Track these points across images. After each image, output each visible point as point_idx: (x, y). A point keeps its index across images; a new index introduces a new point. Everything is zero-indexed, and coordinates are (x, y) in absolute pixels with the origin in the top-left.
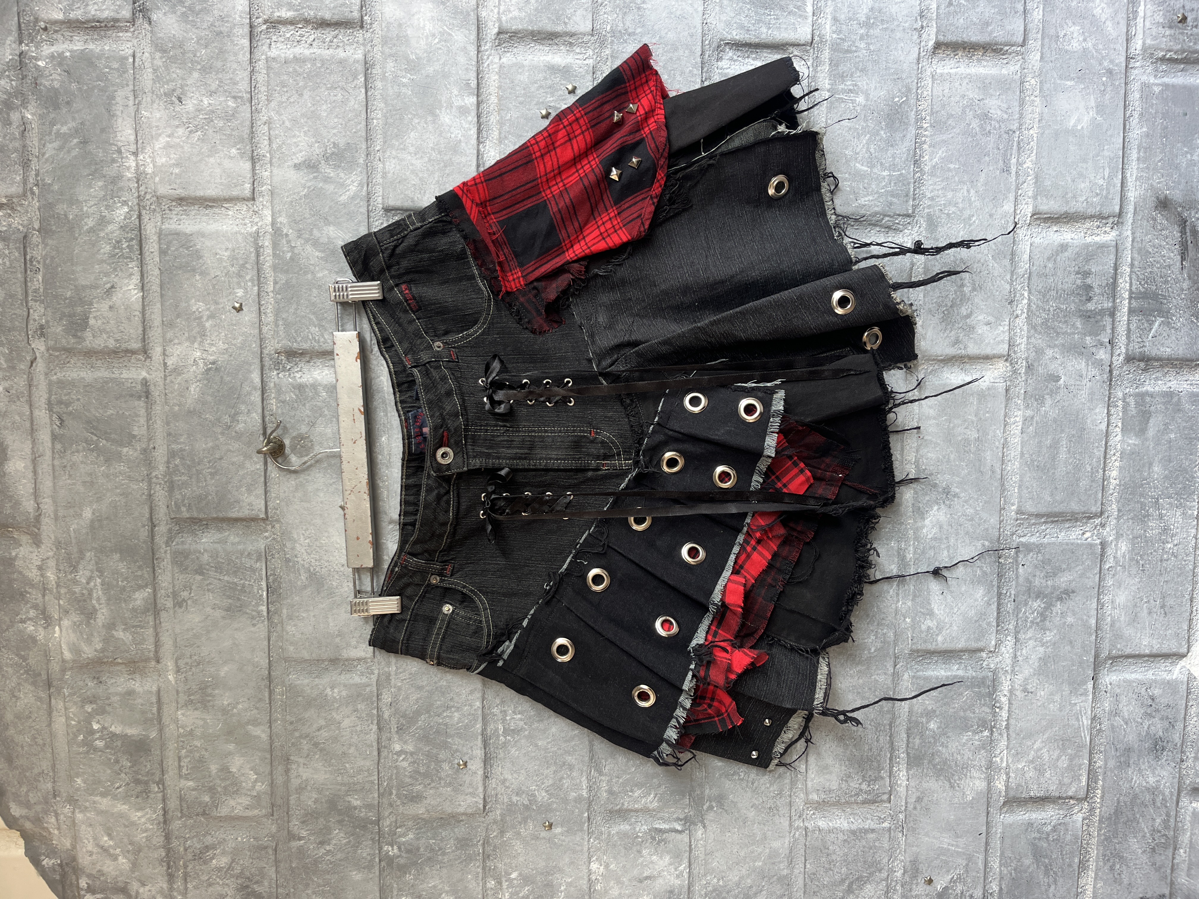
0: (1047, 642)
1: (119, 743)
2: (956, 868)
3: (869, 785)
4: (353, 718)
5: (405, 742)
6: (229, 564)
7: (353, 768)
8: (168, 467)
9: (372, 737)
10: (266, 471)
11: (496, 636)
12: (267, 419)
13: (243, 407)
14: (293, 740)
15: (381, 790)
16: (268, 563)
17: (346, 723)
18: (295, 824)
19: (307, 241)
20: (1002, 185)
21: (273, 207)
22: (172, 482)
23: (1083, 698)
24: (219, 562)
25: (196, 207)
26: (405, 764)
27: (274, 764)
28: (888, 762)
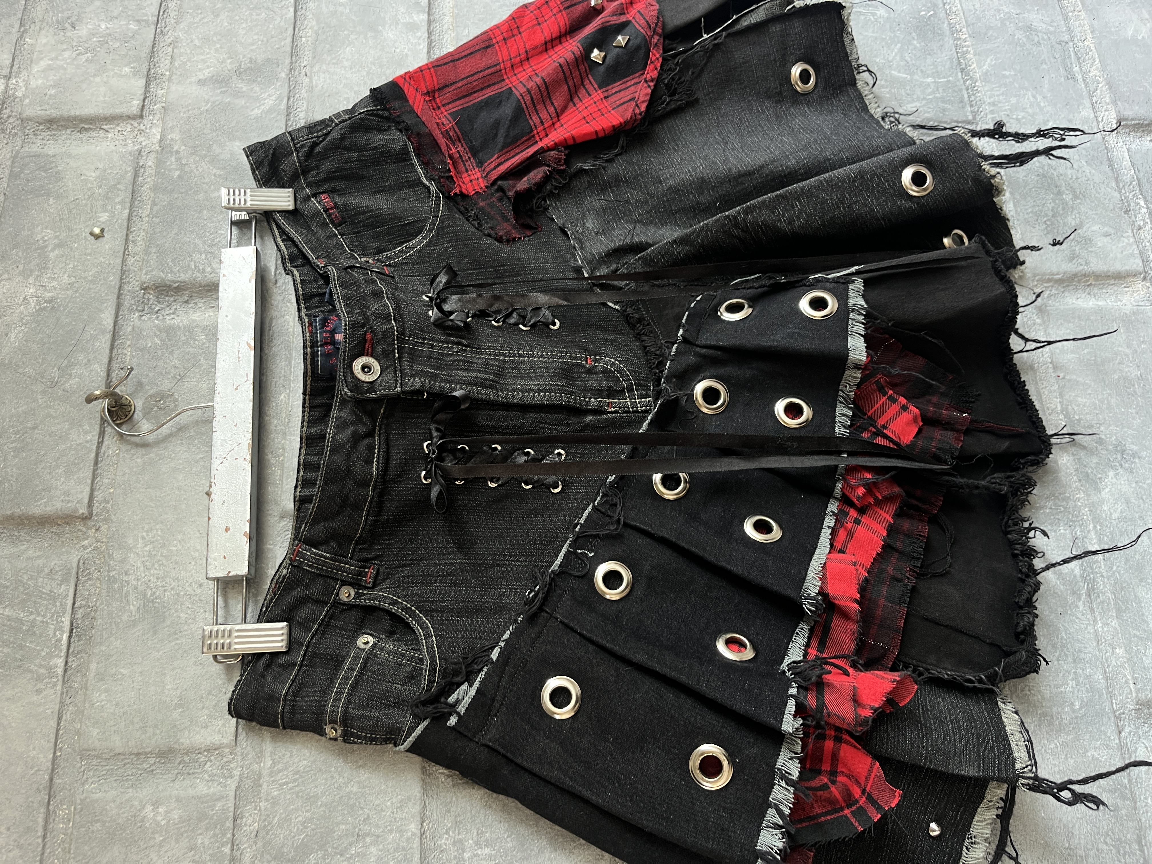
10: (100, 444)
11: (444, 674)
13: (81, 357)
16: (80, 587)
19: (203, 157)
20: (1071, 92)
25: (69, 131)
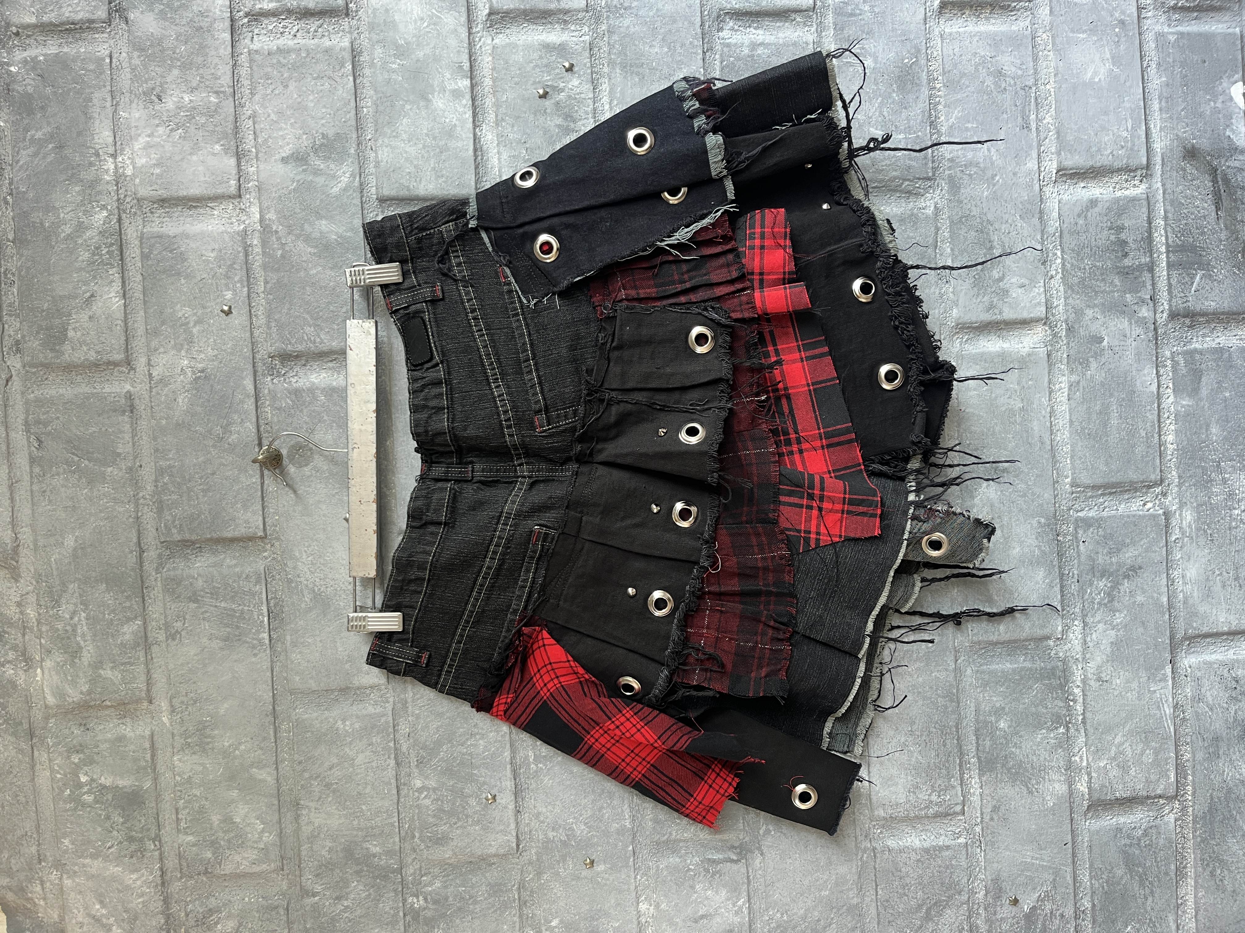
0: (1118, 625)
1: (110, 797)
2: (1042, 885)
3: (939, 796)
4: (368, 753)
5: (427, 778)
6: (225, 589)
8: (156, 486)
9: (391, 773)
10: (262, 484)
12: (262, 429)
13: (236, 417)
14: (302, 782)
15: (403, 833)
16: (269, 585)
17: (360, 759)
18: (308, 878)
19: (298, 237)
20: (1023, 142)
21: (260, 204)
22: (161, 502)
23: (1162, 684)
24: (214, 587)
25: (180, 208)
26: (427, 802)
27: (282, 811)
28: (958, 768)
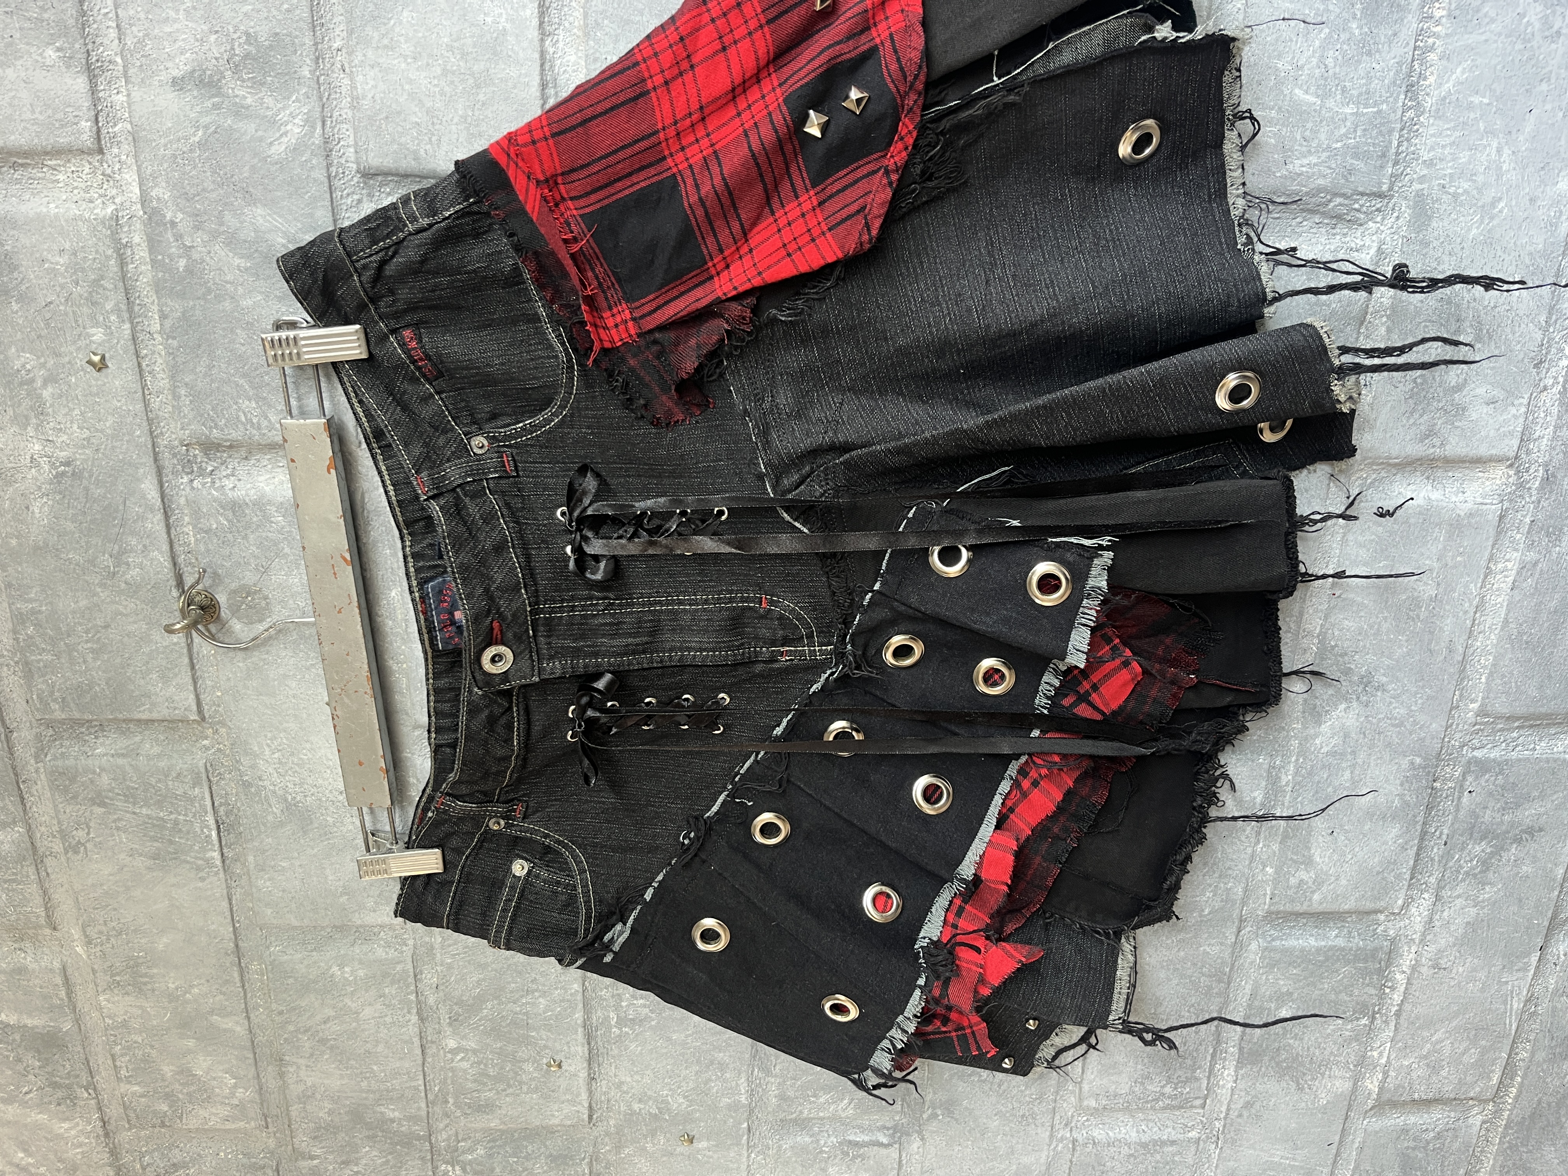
0: (1483, 901)
1: (17, 1036)
3: (1176, 1088)
4: (378, 1006)
5: (464, 1037)
6: (146, 791)
7: (384, 1071)
8: (18, 641)
9: (412, 1030)
10: (190, 646)
11: (600, 919)
12: (181, 559)
13: (133, 541)
14: (286, 1036)
15: (431, 1098)
16: (214, 788)
17: (367, 1012)
18: (302, 1141)
19: (214, 235)
21: (139, 167)
22: (28, 663)
23: (1520, 974)
24: (128, 788)
26: (465, 1065)
27: (260, 1064)
28: (1209, 1058)
